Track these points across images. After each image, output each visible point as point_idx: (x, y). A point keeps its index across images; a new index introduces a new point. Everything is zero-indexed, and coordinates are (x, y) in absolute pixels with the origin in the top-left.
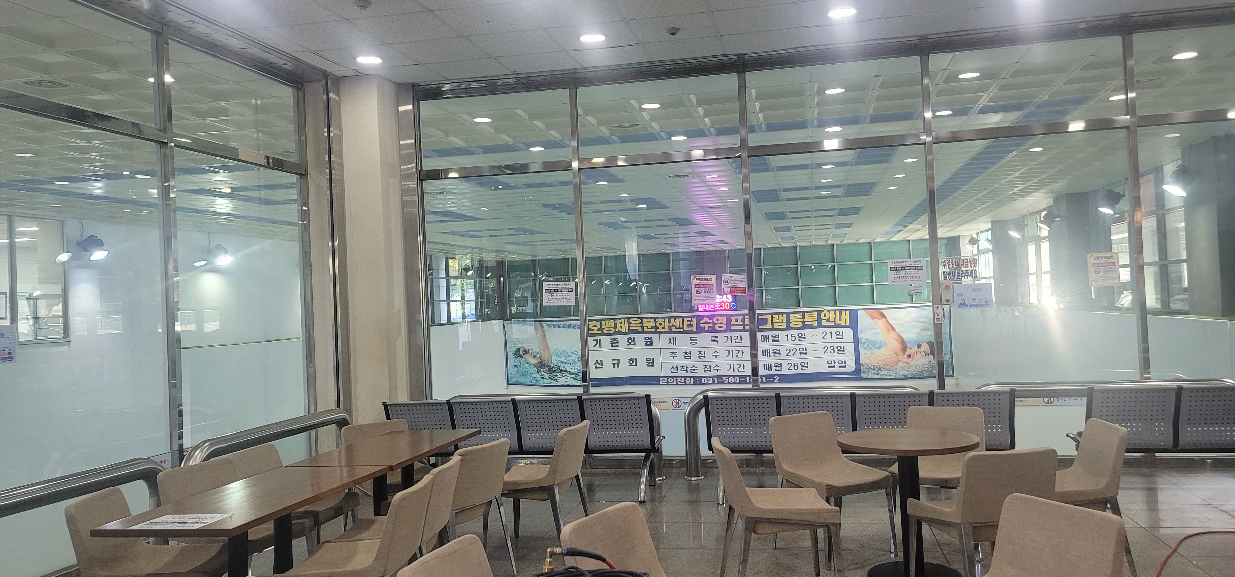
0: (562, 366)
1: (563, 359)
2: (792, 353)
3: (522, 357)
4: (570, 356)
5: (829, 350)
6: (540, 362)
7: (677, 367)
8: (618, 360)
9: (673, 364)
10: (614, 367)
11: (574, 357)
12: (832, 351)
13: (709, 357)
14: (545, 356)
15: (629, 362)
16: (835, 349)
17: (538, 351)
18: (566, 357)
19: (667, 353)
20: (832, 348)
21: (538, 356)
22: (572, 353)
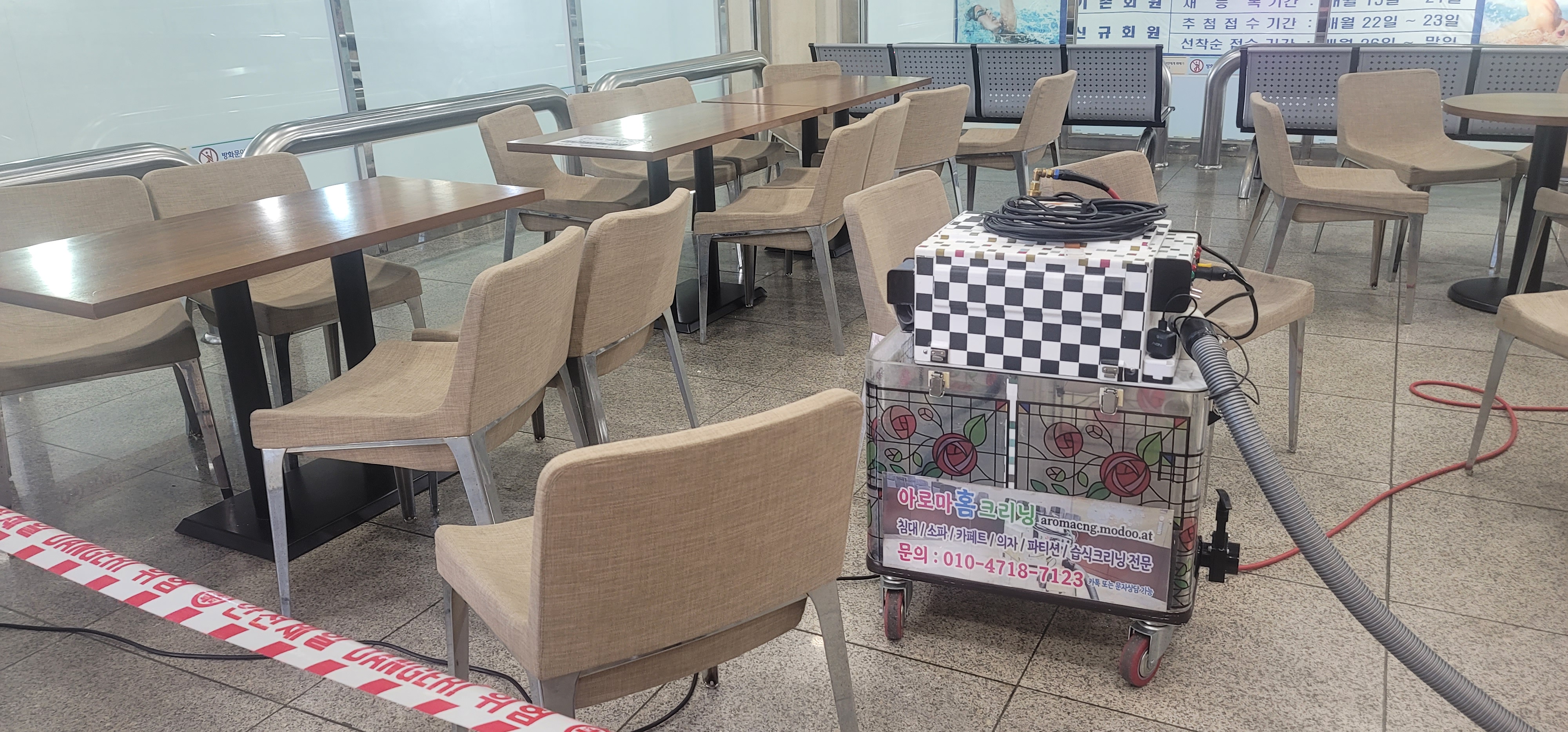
0: (1030, 33)
1: (1032, 24)
2: (1372, 23)
3: (976, 20)
4: (1041, 20)
5: (1434, 20)
6: (999, 27)
7: (1192, 41)
8: (1109, 28)
9: (1186, 36)
10: (1101, 37)
11: (1047, 21)
12: (1438, 23)
13: (1242, 26)
14: (1008, 19)
15: (1124, 31)
16: (1444, 20)
17: (999, 11)
18: (1036, 21)
19: (1178, 21)
20: (1439, 17)
21: (998, 18)
22: (1045, 15)
